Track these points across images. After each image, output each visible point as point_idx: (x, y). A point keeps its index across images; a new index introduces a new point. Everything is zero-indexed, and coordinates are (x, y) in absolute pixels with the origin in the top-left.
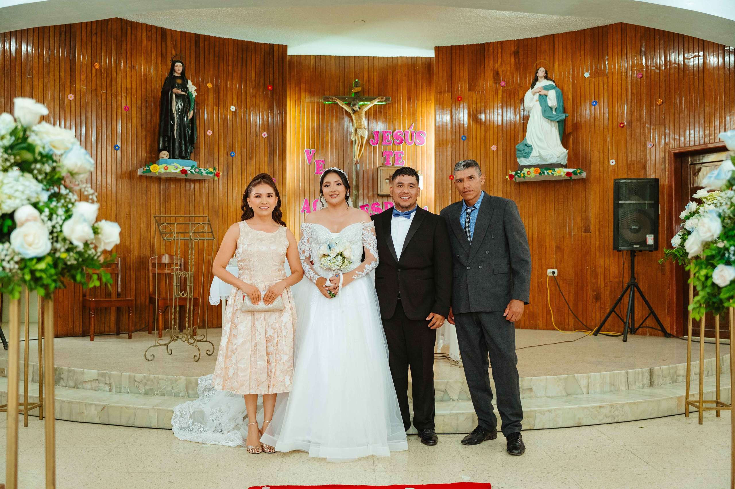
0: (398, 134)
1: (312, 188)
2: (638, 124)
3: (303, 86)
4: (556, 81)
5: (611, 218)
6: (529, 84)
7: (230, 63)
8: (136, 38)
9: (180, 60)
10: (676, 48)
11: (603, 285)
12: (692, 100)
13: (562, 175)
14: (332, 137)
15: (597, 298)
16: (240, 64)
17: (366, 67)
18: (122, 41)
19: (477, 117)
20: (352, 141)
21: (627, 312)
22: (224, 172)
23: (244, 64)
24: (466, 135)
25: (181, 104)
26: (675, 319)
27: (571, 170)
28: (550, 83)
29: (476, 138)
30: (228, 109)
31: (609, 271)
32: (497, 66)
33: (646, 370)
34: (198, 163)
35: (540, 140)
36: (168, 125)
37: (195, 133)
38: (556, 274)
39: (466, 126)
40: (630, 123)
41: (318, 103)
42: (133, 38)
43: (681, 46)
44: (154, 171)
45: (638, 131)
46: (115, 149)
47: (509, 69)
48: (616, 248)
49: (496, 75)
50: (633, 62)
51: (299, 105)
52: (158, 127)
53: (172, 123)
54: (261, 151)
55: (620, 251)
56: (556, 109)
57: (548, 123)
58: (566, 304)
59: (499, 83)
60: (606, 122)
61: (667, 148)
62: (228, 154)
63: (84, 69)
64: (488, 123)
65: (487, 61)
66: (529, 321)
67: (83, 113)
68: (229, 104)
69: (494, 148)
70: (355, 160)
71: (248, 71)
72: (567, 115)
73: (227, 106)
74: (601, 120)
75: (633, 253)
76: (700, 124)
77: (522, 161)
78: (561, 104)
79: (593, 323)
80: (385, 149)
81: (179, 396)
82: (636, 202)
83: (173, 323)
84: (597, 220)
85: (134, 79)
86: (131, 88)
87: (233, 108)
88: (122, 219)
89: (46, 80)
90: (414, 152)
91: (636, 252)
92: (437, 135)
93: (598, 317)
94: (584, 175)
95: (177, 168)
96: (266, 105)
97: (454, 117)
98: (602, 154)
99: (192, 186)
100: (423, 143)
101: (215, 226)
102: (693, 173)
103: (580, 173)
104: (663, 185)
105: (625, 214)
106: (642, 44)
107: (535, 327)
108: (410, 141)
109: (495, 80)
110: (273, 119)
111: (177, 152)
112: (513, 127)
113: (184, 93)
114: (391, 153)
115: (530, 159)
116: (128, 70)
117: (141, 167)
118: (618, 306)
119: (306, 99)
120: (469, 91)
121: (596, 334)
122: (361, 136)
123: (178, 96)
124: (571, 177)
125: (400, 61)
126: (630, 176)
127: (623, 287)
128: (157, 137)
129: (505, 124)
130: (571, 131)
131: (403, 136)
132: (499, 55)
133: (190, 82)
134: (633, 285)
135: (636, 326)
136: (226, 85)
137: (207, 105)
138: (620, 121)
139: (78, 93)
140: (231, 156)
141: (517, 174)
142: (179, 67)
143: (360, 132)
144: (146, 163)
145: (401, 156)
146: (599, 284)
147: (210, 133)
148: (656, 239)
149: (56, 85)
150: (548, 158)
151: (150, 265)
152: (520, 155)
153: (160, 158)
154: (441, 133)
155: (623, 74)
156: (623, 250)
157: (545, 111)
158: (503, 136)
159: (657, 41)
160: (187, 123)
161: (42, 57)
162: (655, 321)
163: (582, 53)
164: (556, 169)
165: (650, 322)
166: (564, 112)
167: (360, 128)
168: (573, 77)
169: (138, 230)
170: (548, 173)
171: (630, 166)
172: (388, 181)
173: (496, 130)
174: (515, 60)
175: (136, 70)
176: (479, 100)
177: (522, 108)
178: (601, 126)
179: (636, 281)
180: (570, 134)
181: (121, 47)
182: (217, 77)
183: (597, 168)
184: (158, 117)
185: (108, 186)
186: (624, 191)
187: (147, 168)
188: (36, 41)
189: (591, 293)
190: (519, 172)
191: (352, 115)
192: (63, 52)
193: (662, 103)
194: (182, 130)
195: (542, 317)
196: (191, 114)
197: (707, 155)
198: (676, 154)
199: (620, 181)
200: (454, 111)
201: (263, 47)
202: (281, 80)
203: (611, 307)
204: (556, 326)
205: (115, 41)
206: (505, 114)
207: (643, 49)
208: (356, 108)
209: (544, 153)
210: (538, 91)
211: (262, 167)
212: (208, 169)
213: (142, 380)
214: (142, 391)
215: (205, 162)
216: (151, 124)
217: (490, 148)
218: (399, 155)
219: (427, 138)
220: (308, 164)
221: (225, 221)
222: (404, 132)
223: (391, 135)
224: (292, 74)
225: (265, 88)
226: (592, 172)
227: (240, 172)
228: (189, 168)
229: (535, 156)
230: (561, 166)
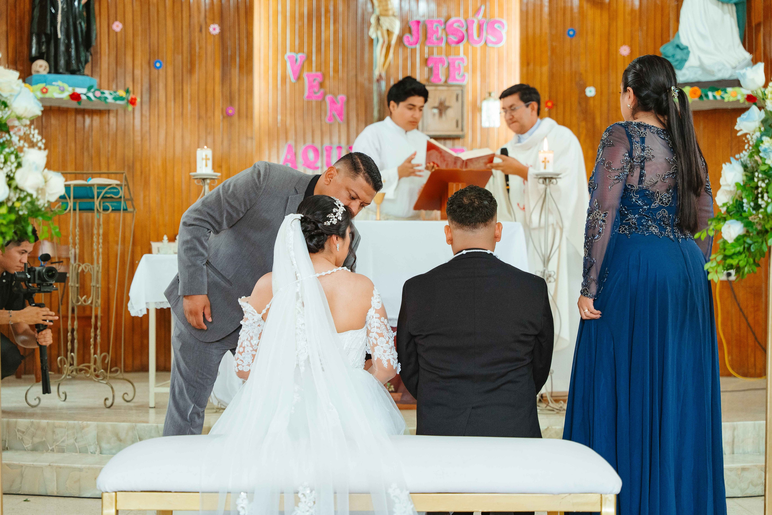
0: (456, 25)
1: (299, 123)
13: (738, 101)
14: (336, 32)
20: (371, 41)
22: (144, 96)
24: (577, 27)
29: (593, 32)
34: (99, 81)
35: (703, 36)
36: (46, 15)
37: (94, 27)
38: (733, 278)
39: (576, 10)
52: (27, 18)
53: (53, 11)
54: (209, 59)
57: (718, 6)
58: (749, 329)
62: (150, 63)
69: (625, 51)
70: (376, 73)
80: (431, 52)
83: (69, 347)
90: (484, 57)
92: (524, 28)
95: (63, 90)
99: (88, 120)
100: (500, 40)
108: (475, 37)
111: (62, 62)
114: (441, 61)
115: (684, 71)
122: (388, 31)
124: (755, 103)
128: (25, 37)
129: (644, 9)
130: (762, 20)
131: (464, 30)
140: (155, 67)
143: (385, 23)
145: (459, 65)
147: (117, 26)
150: (715, 69)
153: (33, 72)
154: (531, 24)
158: (641, 29)
160: (79, 11)
164: (729, 90)
167: (386, 15)
170: (714, 97)
172: (436, 111)
173: (628, 18)
180: (758, 25)
194: (71, 23)
204: (733, 369)
209: (708, 61)
211: (210, 87)
212: (115, 92)
213: (28, 428)
214: (29, 446)
215: (111, 78)
216: (15, 12)
217: (617, 51)
218: (457, 63)
219: (508, 32)
220: (293, 80)
221: (146, 183)
222: (466, 21)
223: (443, 27)
227: (171, 96)
228: (83, 91)
229: (692, 67)
230: (739, 83)
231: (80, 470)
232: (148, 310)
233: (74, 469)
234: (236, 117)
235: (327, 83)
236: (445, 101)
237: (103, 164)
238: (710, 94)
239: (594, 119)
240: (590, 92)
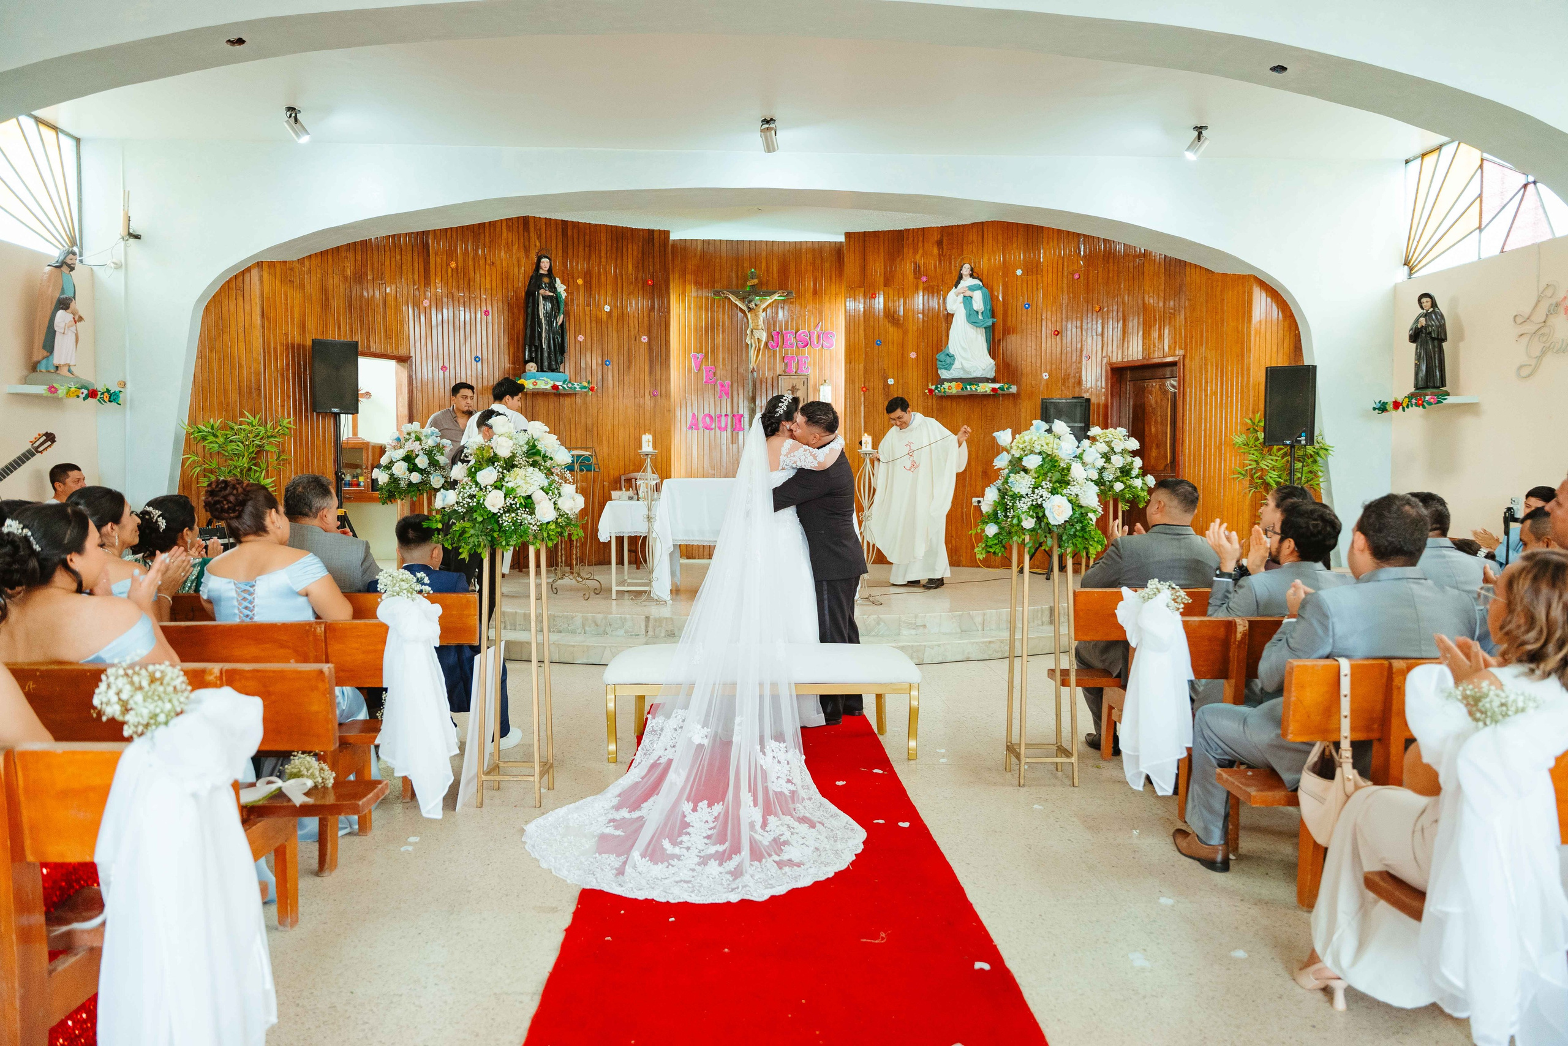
0: (802, 335)
1: (700, 399)
2: (1074, 332)
3: (688, 277)
4: (983, 279)
7: (603, 253)
8: (495, 230)
9: (546, 255)
12: (1131, 308)
13: (986, 391)
14: (724, 339)
16: (614, 256)
17: (764, 254)
18: (480, 234)
19: (894, 318)
20: (747, 345)
22: (598, 384)
23: (619, 255)
24: (882, 339)
25: (549, 306)
27: (997, 386)
28: (977, 282)
29: (893, 343)
30: (601, 310)
32: (918, 257)
33: (1046, 607)
35: (963, 348)
36: (535, 334)
37: (566, 340)
39: (881, 328)
42: (492, 235)
45: (1074, 340)
46: (476, 361)
47: (931, 261)
49: (917, 269)
50: (1070, 261)
51: (683, 301)
52: (521, 333)
53: (539, 331)
54: (641, 358)
56: (982, 314)
57: (974, 329)
59: (919, 278)
61: (1105, 358)
62: (603, 364)
63: (439, 270)
64: (906, 325)
65: (905, 250)
68: (603, 303)
69: (913, 355)
70: (751, 367)
71: (624, 263)
72: (995, 320)
73: (600, 305)
76: (1139, 335)
77: (944, 374)
78: (988, 307)
80: (786, 352)
81: (575, 633)
85: (494, 278)
86: (491, 288)
87: (607, 308)
89: (399, 285)
90: (821, 355)
92: (848, 339)
94: (1014, 389)
95: (547, 383)
96: (646, 304)
97: (867, 317)
98: (1034, 366)
99: (563, 402)
100: (832, 345)
103: (1007, 389)
104: (1099, 404)
106: (1080, 239)
108: (816, 343)
109: (915, 274)
110: (655, 320)
111: (546, 364)
112: (935, 331)
113: (552, 294)
114: (793, 359)
115: (952, 371)
116: (487, 267)
119: (693, 292)
120: (886, 285)
122: (758, 339)
123: (545, 298)
124: (996, 392)
125: (804, 247)
126: (1065, 392)
128: (521, 347)
129: (926, 327)
131: (808, 338)
133: (558, 280)
136: (599, 280)
137: (578, 305)
138: (1054, 328)
139: (434, 299)
140: (606, 364)
141: (937, 388)
142: (545, 264)
143: (757, 334)
145: (805, 362)
147: (580, 338)
149: (410, 290)
150: (972, 370)
152: (942, 366)
154: (852, 336)
155: (1059, 273)
157: (970, 315)
158: (924, 339)
160: (556, 330)
161: (394, 259)
163: (1015, 245)
166: (993, 316)
167: (757, 329)
168: (1004, 276)
171: (1064, 381)
173: (915, 334)
174: (939, 251)
175: (496, 267)
176: (896, 298)
180: (999, 341)
181: (479, 241)
182: (589, 271)
183: (1029, 381)
184: (521, 321)
186: (1052, 412)
190: (939, 386)
191: (747, 313)
192: (416, 252)
193: (1100, 310)
194: (551, 338)
195: (966, 553)
196: (560, 319)
198: (1113, 370)
199: (1049, 400)
200: (867, 309)
201: (642, 233)
202: (662, 271)
204: (980, 562)
207: (1081, 246)
208: (752, 305)
209: (966, 365)
210: (963, 291)
211: (642, 377)
212: (581, 383)
215: (577, 372)
217: (908, 355)
218: (803, 360)
219: (837, 340)
220: (696, 371)
221: (601, 442)
222: (809, 332)
223: (794, 336)
224: (676, 262)
225: (645, 283)
226: (1024, 385)
227: (616, 384)
228: (561, 383)
229: (957, 368)
230: (987, 380)
232: (611, 537)
234: (658, 398)
235: (718, 372)
236: (795, 386)
237: (573, 430)
240: (891, 381)
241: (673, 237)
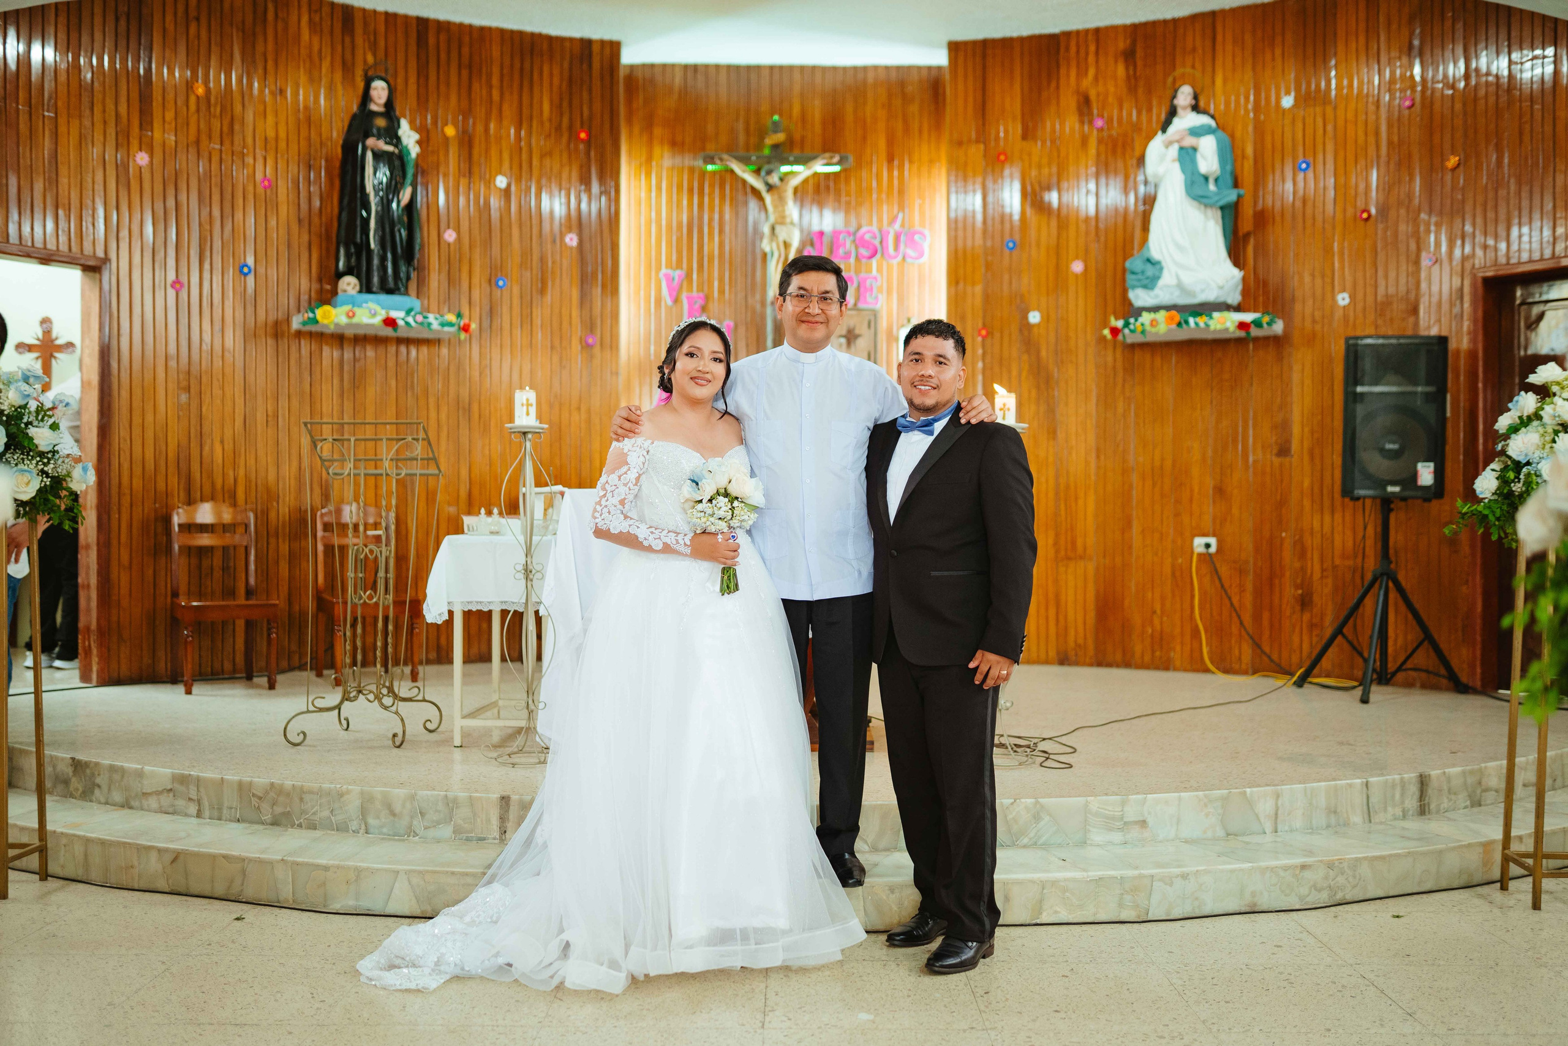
0: (867, 236)
2: (1403, 212)
3: (658, 131)
4: (1217, 116)
5: (1338, 424)
6: (1158, 122)
7: (495, 81)
8: (286, 29)
9: (383, 75)
10: (1492, 40)
11: (1317, 575)
12: (1526, 159)
13: (1227, 330)
14: (721, 244)
15: (1305, 602)
17: (797, 88)
18: (254, 34)
19: (1041, 198)
20: (765, 255)
21: (1371, 637)
22: (483, 322)
23: (526, 83)
24: (1017, 237)
25: (383, 174)
26: (1478, 653)
27: (1248, 317)
28: (1204, 120)
29: (1038, 245)
30: (489, 182)
31: (1333, 542)
32: (1087, 82)
34: (426, 302)
35: (1180, 248)
36: (355, 221)
37: (418, 235)
38: (1213, 550)
39: (1016, 217)
40: (1383, 210)
41: (692, 170)
42: (280, 25)
43: (1503, 35)
44: (326, 322)
45: (1402, 227)
46: (241, 271)
47: (1112, 89)
48: (1347, 492)
49: (1085, 103)
50: (1393, 73)
51: (648, 175)
52: (335, 224)
53: (365, 215)
54: (564, 276)
55: (1358, 499)
56: (1216, 180)
57: (1200, 210)
58: (1234, 614)
59: (1091, 122)
60: (1330, 207)
61: (1468, 266)
62: (491, 281)
63: (170, 96)
64: (1064, 211)
65: (1063, 71)
66: (1153, 652)
67: (171, 192)
68: (493, 173)
69: (1077, 267)
70: (771, 294)
71: (535, 101)
72: (1242, 192)
73: (488, 176)
74: (1319, 204)
75: (1386, 504)
76: (1545, 210)
77: (1139, 297)
78: (1229, 168)
79: (1295, 659)
81: (347, 830)
82: (1394, 389)
84: (1306, 430)
85: (283, 118)
86: (277, 138)
87: (501, 182)
88: (259, 426)
89: (87, 123)
90: (903, 274)
91: (1392, 502)
92: (952, 240)
93: (1306, 646)
94: (1279, 327)
95: (374, 315)
96: (575, 175)
97: (990, 199)
98: (1318, 281)
99: (413, 352)
100: (921, 255)
101: (464, 440)
102: (1526, 323)
103: (1269, 324)
104: (1458, 351)
105: (1369, 417)
106: (1414, 31)
107: (1165, 665)
108: (891, 250)
109: (1081, 114)
110: (591, 205)
111: (376, 279)
112: (1120, 220)
113: (390, 148)
115: (1157, 291)
116: (268, 98)
117: (299, 311)
118: (1351, 621)
119: (666, 160)
120: (1025, 137)
121: (1300, 683)
122: (784, 242)
123: (378, 156)
124: (1248, 332)
125: (871, 76)
126: (1382, 331)
127: (1362, 578)
128: (333, 247)
129: (1102, 215)
130: (1251, 230)
131: (877, 242)
132: (1091, 58)
133: (404, 123)
134: (1386, 575)
135: (1392, 666)
136: (487, 130)
137: (446, 175)
138: (1360, 204)
139: (158, 150)
140: (498, 286)
141: (1127, 325)
142: (380, 91)
143: (782, 233)
144: (310, 303)
145: (871, 285)
146: (1309, 572)
147: (450, 236)
148: (1439, 474)
149: (108, 132)
150: (1197, 289)
151: (319, 526)
152: (1135, 283)
153: (339, 292)
154: (960, 233)
155: (1370, 99)
156: (1365, 497)
157: (1193, 183)
158: (1098, 241)
159: (1448, 23)
160: (398, 215)
161: (76, 72)
162: (1432, 653)
163: (1278, 51)
164: (1216, 315)
165: (1422, 658)
166: (1236, 185)
167: (783, 223)
168: (1257, 108)
169: (294, 452)
170: (1196, 324)
171: (1383, 308)
172: (843, 341)
173: (1083, 227)
174: (1127, 68)
175: (286, 98)
176: (1045, 161)
177: (1141, 178)
178: (1319, 218)
179: (1393, 566)
180: (1247, 236)
181: (254, 47)
182: (467, 113)
183: (1308, 310)
184: (335, 202)
185: (227, 354)
186: (1367, 364)
187: (311, 315)
188: (62, 36)
189: (1290, 592)
190: (1132, 320)
191: (764, 194)
192: (124, 61)
193: (1459, 165)
194: (387, 230)
195: (1182, 644)
196: (406, 195)
197: (1558, 283)
198: (1487, 281)
199: (1360, 342)
200: (990, 184)
201: (567, 44)
202: (607, 117)
203: (1336, 625)
204: (1212, 663)
205: (240, 34)
206: (1103, 191)
207: (1416, 42)
208: (774, 179)
209: (1187, 279)
210: (1177, 137)
211: (565, 309)
212: (442, 316)
213: (267, 792)
214: (267, 817)
215: (442, 298)
216: (321, 218)
217: (1068, 267)
218: (868, 283)
219: (931, 247)
220: (669, 303)
222: (881, 231)
223: (852, 238)
224: (635, 105)
225: (573, 135)
226: (1297, 320)
227: (517, 321)
228: (401, 314)
229: (1168, 286)
230: (1225, 307)
231: (326, 868)
232: (451, 613)
233: (318, 867)
234: (597, 350)
235: (710, 306)
236: (854, 329)
238: (1191, 320)
239: (1038, 352)
240: (1034, 317)
241: (630, 56)
